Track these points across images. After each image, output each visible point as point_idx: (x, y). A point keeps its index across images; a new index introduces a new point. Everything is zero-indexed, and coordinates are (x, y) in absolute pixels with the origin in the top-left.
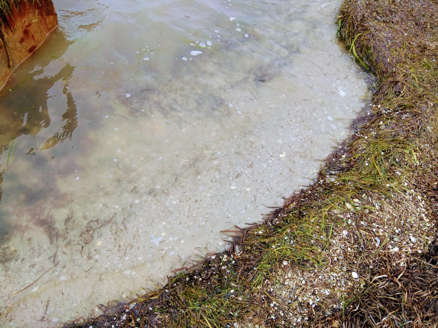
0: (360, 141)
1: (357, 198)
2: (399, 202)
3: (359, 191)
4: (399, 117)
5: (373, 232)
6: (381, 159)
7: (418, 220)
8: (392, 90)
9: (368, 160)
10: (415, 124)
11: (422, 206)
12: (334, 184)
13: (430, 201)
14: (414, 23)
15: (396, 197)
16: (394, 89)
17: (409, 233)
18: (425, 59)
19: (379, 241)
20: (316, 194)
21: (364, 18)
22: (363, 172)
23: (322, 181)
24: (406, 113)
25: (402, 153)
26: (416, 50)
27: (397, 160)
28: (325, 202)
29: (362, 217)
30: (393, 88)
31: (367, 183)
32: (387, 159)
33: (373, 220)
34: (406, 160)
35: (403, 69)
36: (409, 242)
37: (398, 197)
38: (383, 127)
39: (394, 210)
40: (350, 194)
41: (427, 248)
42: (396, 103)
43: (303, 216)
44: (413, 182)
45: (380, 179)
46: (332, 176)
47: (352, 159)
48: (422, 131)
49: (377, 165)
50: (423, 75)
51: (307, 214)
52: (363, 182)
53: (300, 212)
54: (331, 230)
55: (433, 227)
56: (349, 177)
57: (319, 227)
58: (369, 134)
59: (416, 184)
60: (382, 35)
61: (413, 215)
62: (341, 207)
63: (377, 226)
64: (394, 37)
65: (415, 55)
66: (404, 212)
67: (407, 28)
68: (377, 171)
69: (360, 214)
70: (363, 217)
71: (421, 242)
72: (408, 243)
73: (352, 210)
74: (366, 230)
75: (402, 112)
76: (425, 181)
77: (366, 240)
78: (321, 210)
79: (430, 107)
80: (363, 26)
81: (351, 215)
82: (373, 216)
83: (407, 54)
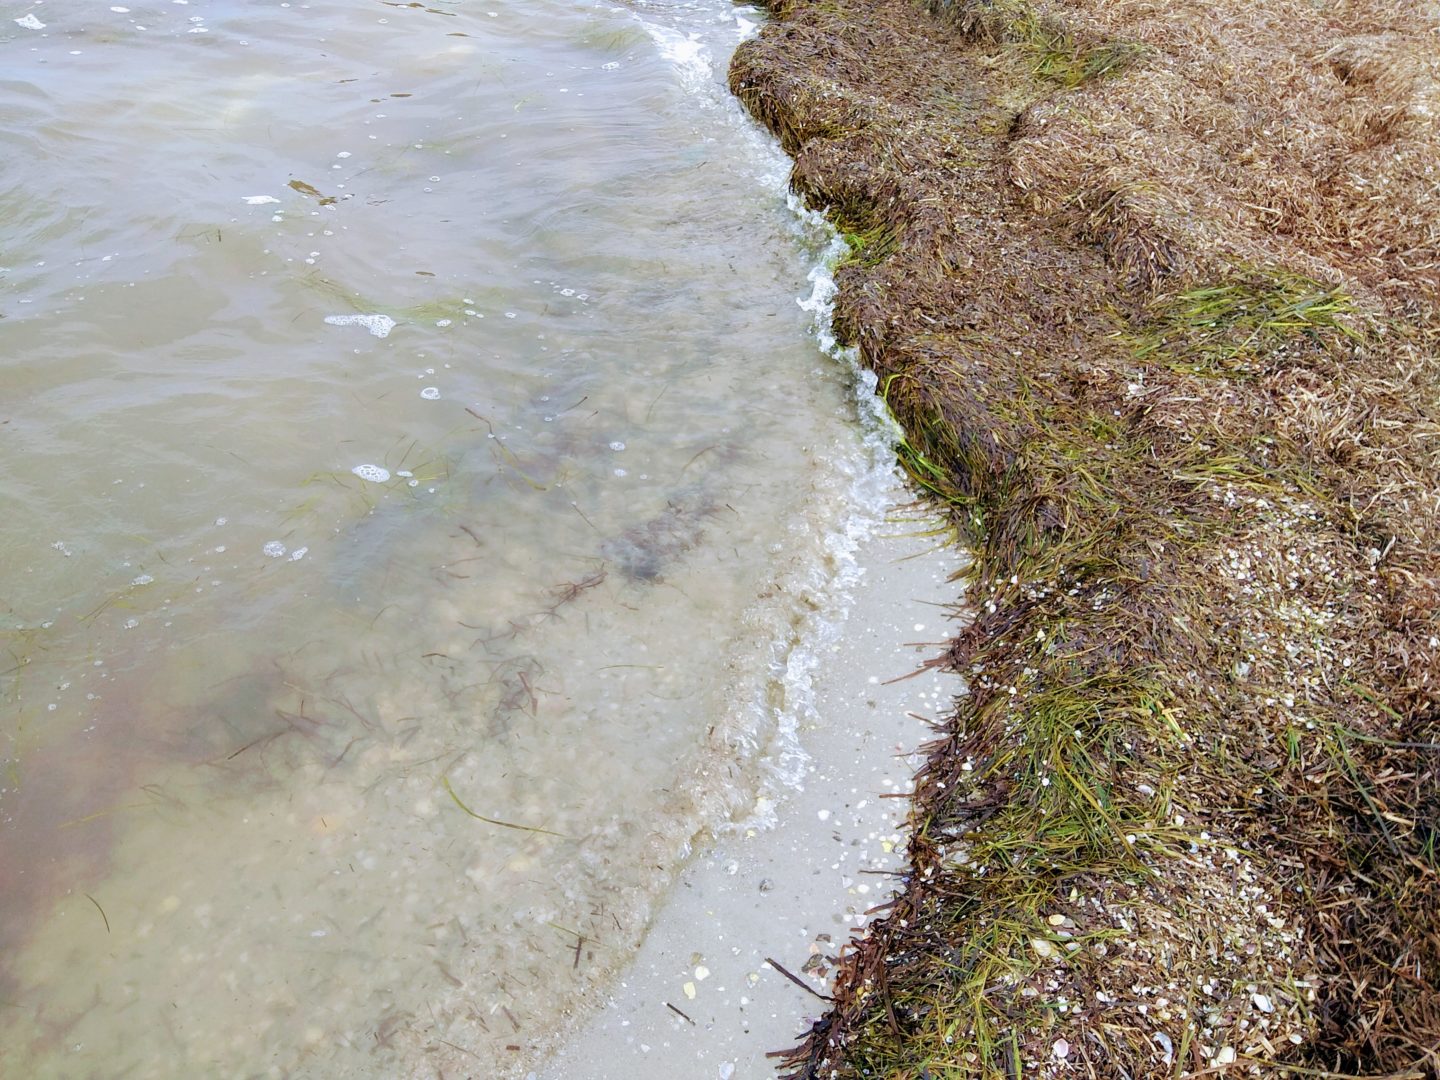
0: (998, 704)
1: (1056, 910)
2: (1183, 890)
3: (1053, 881)
4: (1082, 605)
5: (1141, 1015)
6: (1081, 753)
7: (1253, 930)
8: (1037, 525)
9: (1044, 767)
10: (1137, 620)
11: (1248, 878)
12: (969, 873)
13: (1264, 855)
14: (1028, 317)
15: (1169, 873)
16: (1041, 520)
17: (1245, 984)
18: (1091, 413)
19: (1167, 1044)
20: (928, 927)
21: (892, 328)
22: (1044, 812)
23: (928, 871)
24: (1098, 588)
25: (1131, 720)
26: (1059, 393)
27: (1128, 746)
28: (966, 952)
29: (1095, 978)
30: (1035, 519)
31: (1066, 846)
32: (1097, 749)
33: (1128, 975)
34: (1153, 739)
35: (1046, 458)
36: (1255, 1017)
37: (1172, 872)
38: (1050, 648)
39: (1178, 920)
40: (1034, 903)
41: (1311, 1019)
42: (1061, 561)
43: (912, 1027)
44: (1196, 805)
45: (1099, 822)
46: (956, 844)
47: (996, 771)
48: (1164, 634)
49: (1076, 777)
50: (1102, 461)
51: (924, 1016)
52: (1054, 846)
53: (900, 1015)
54: (1017, 1054)
55: (1303, 939)
56: (1006, 835)
57: (975, 1057)
58: (1017, 679)
59: (1206, 811)
60: (957, 369)
61: (1234, 918)
62: (1021, 958)
63: (1145, 990)
64: (990, 369)
65: (1063, 409)
66: (1208, 919)
67: (1015, 335)
68: (1084, 797)
69: (1083, 967)
70: (1098, 974)
71: (1289, 1005)
72: (1253, 1023)
73: (1057, 957)
74: (1119, 1019)
75: (1086, 586)
76: (1227, 792)
77: (1129, 1056)
78: (962, 987)
79: (1158, 557)
80: (898, 353)
81: (1062, 980)
82: (1125, 963)
83: (1041, 409)
